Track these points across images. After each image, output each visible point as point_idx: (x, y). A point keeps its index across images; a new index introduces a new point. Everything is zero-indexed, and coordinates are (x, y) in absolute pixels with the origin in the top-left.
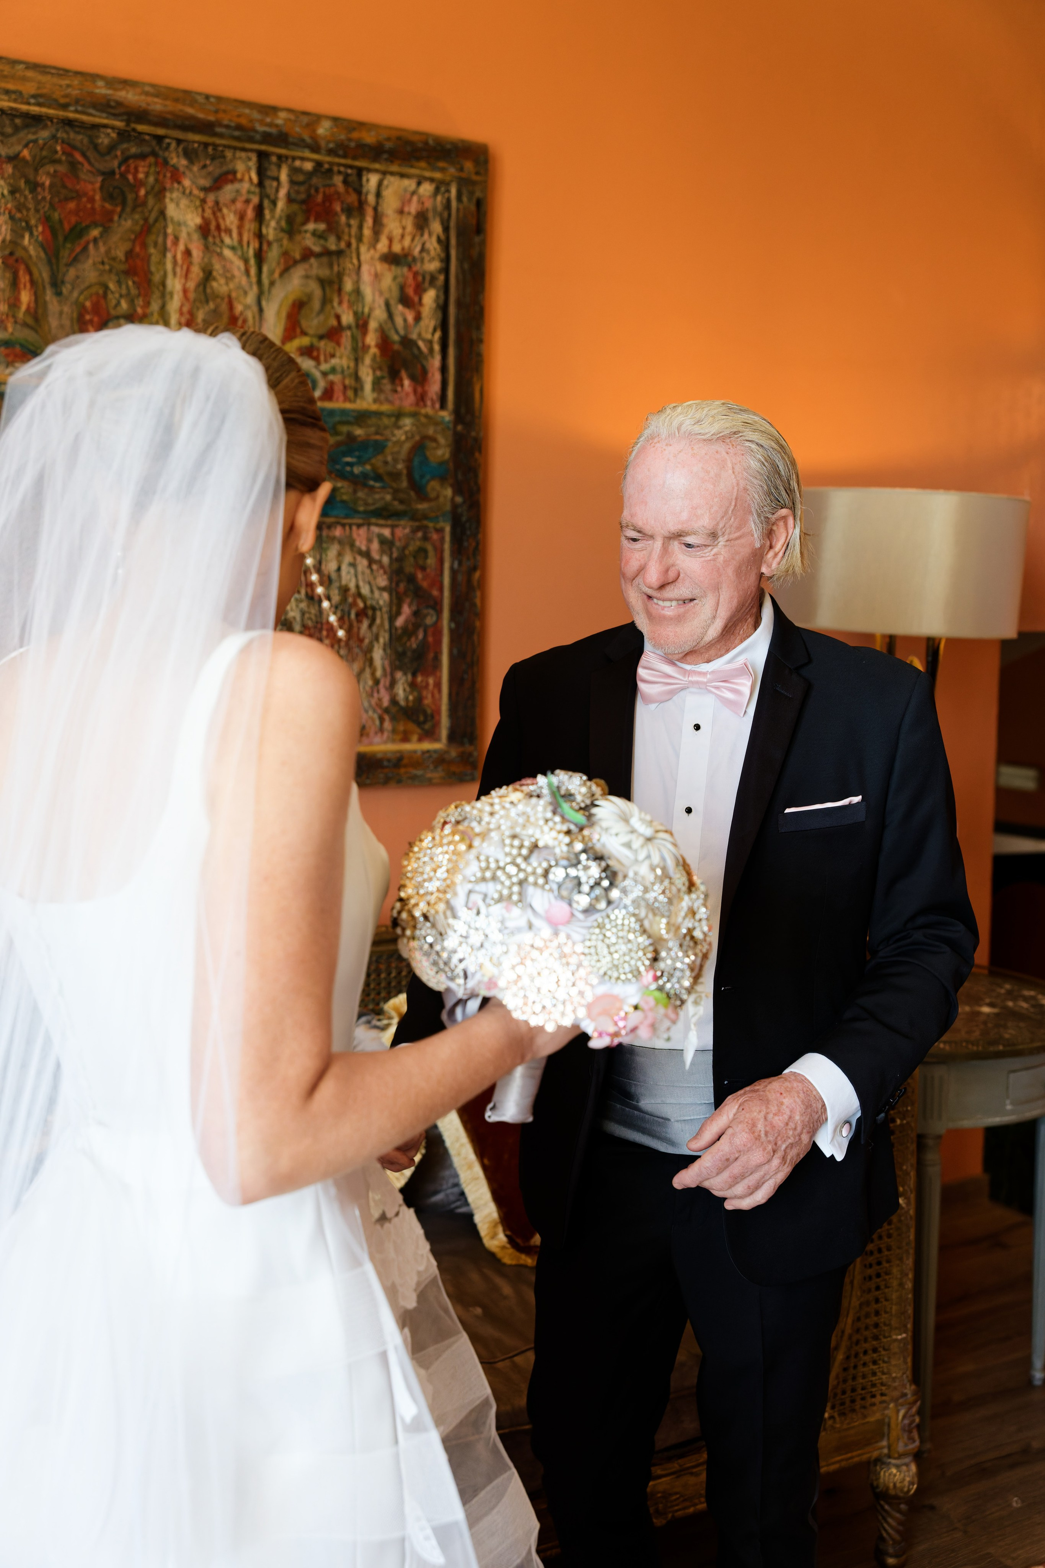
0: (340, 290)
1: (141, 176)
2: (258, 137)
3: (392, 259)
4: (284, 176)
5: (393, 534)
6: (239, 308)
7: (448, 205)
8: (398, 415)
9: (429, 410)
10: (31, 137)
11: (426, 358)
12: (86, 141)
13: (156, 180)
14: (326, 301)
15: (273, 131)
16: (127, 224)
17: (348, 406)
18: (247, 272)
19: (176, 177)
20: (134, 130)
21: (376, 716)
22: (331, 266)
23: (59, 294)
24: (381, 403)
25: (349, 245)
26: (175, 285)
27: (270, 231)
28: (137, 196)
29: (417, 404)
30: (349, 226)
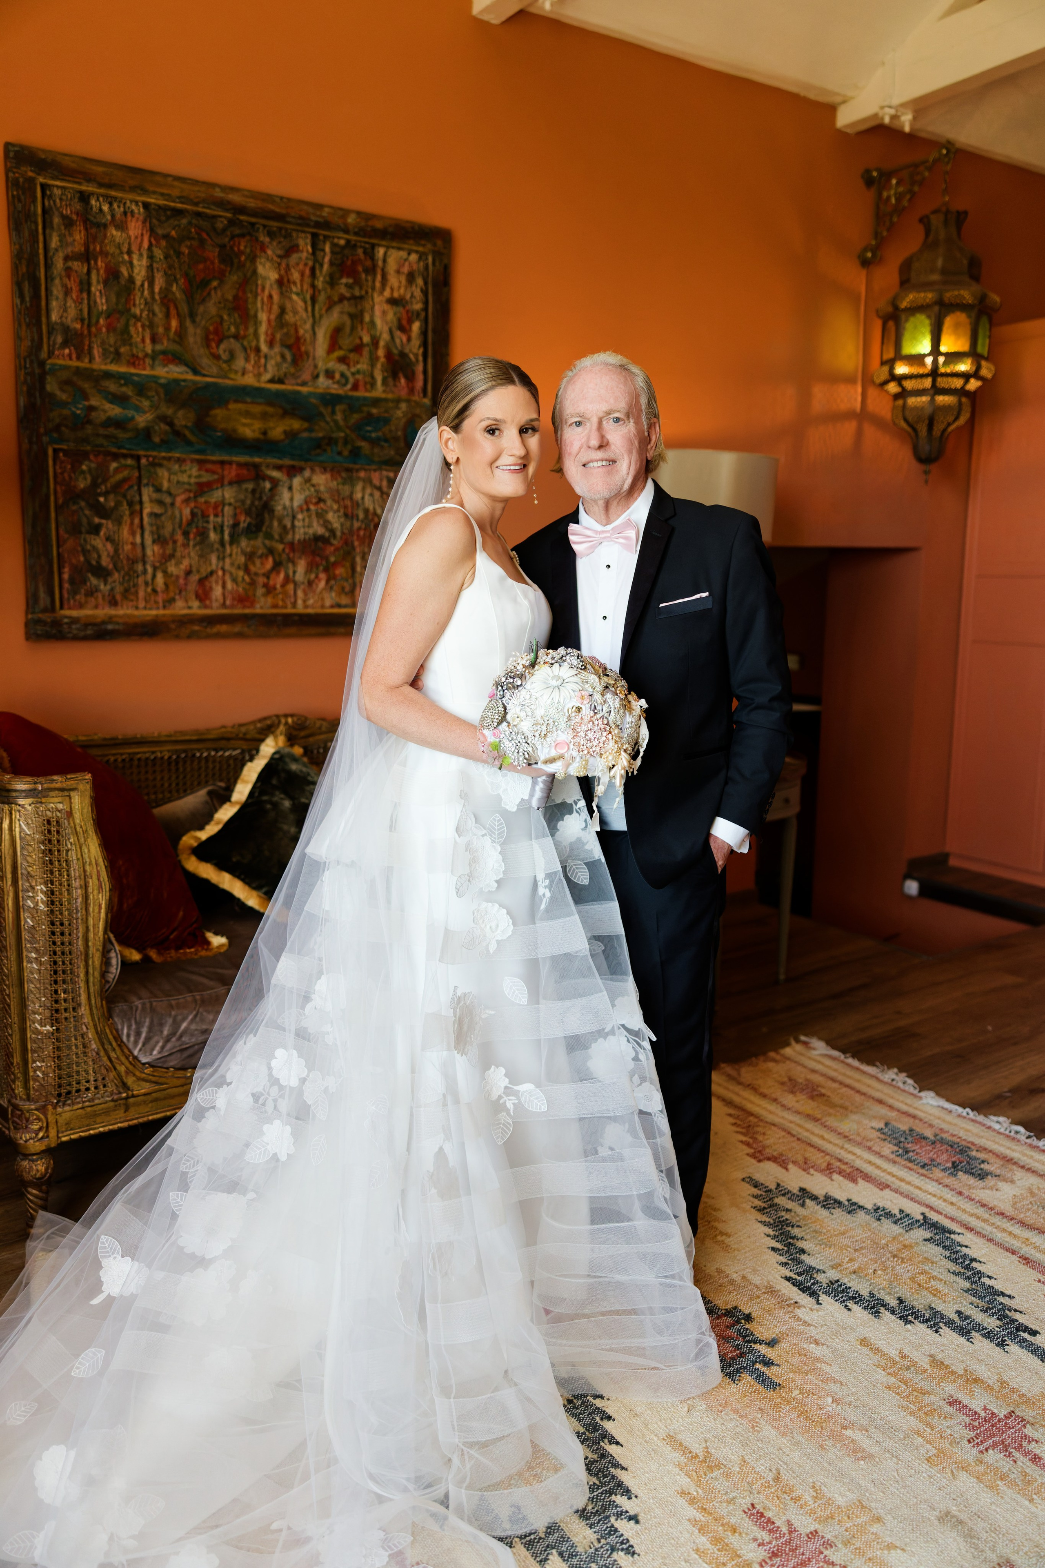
0: (362, 322)
1: (242, 248)
3: (393, 302)
4: (327, 248)
6: (301, 332)
7: (426, 267)
8: (398, 401)
9: (416, 398)
10: (176, 223)
11: (414, 365)
12: (209, 226)
13: (252, 251)
14: (353, 328)
15: (321, 220)
16: (234, 278)
17: (367, 394)
19: (263, 249)
20: (238, 219)
22: (356, 306)
23: (193, 321)
24: (388, 393)
25: (367, 292)
26: (263, 317)
27: (320, 283)
28: (240, 261)
30: (367, 280)
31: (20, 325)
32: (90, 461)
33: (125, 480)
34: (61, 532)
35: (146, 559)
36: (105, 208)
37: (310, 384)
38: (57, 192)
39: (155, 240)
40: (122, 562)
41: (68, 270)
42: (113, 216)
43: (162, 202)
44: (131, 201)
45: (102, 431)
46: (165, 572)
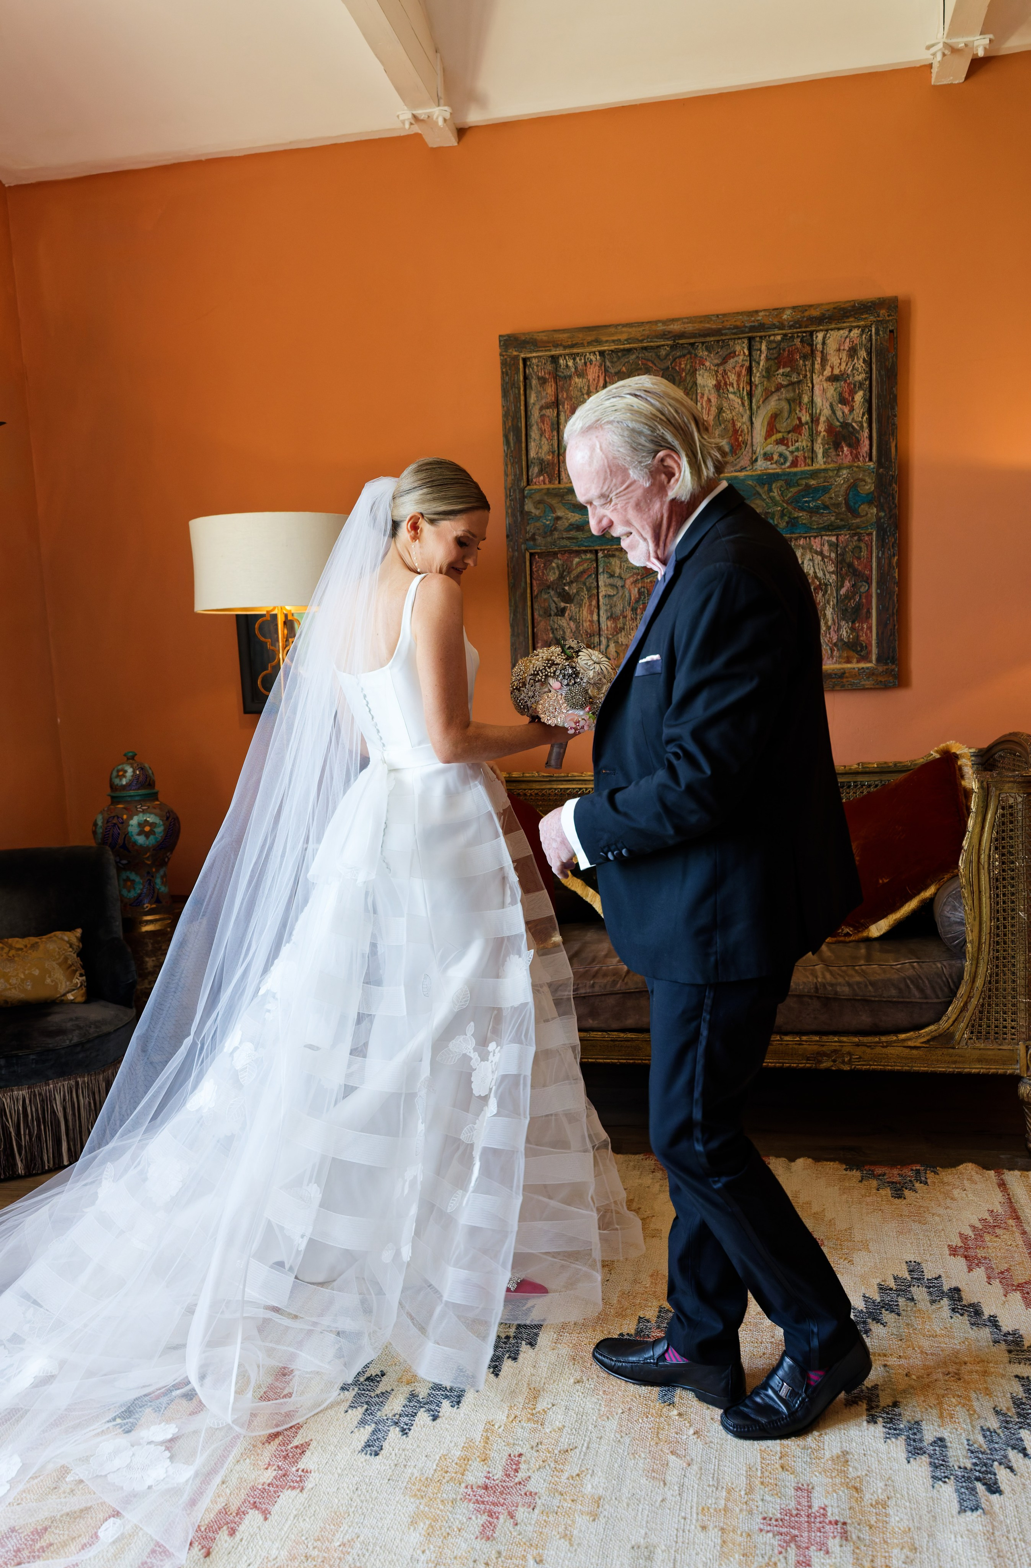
0: (800, 403)
1: (683, 366)
2: (747, 330)
3: (833, 379)
4: (764, 347)
5: (837, 539)
6: (739, 424)
7: (870, 339)
8: (839, 469)
9: (859, 463)
10: (626, 360)
11: (858, 432)
12: (654, 356)
13: (691, 366)
14: (792, 411)
15: (756, 324)
17: (807, 468)
18: (743, 404)
19: (702, 362)
20: (678, 343)
21: (828, 648)
22: (794, 391)
24: (829, 464)
25: (805, 376)
27: (756, 379)
28: (681, 377)
29: (853, 461)
30: (806, 365)
31: (507, 465)
32: (558, 559)
33: (583, 572)
34: (536, 616)
35: (601, 633)
36: (570, 363)
37: (748, 469)
38: (534, 361)
39: (609, 377)
40: (582, 636)
41: (542, 417)
42: (576, 368)
43: (613, 348)
44: (590, 353)
45: (565, 535)
46: (616, 642)
